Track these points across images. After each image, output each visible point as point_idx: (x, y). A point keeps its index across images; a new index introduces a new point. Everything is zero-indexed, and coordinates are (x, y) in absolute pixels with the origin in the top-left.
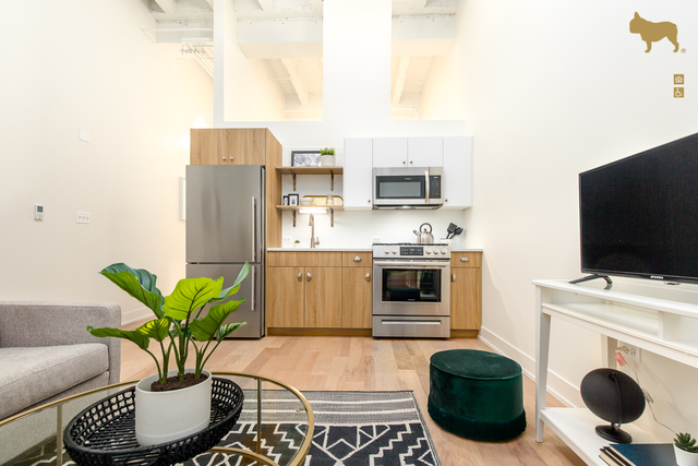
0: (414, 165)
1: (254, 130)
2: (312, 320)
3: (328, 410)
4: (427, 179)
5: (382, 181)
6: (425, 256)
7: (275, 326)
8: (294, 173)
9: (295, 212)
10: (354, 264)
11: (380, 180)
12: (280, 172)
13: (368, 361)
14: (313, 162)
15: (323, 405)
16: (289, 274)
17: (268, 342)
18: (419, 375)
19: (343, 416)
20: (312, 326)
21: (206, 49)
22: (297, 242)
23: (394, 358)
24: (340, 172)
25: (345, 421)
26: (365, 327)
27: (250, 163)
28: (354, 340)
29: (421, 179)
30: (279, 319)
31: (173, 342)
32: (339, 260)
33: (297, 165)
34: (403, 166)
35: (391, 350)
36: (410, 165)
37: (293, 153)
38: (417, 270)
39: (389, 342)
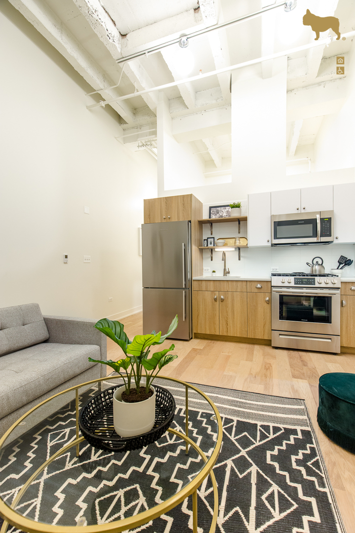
0: (307, 210)
1: (183, 196)
2: (225, 330)
3: (236, 406)
4: (319, 221)
5: (279, 225)
6: (317, 285)
7: (199, 332)
8: (211, 223)
9: (212, 250)
10: (256, 290)
11: (278, 224)
12: (201, 223)
13: (267, 368)
14: (224, 213)
15: (233, 401)
16: (208, 296)
17: (195, 343)
18: (311, 386)
19: (247, 413)
20: (225, 334)
21: (153, 142)
22: (214, 272)
23: (288, 367)
24: (245, 219)
25: (248, 418)
26: (266, 338)
27: (181, 220)
28: (257, 347)
29: (313, 222)
30: (202, 327)
31: (133, 368)
32: (245, 287)
33: (214, 217)
34: (297, 212)
35: (287, 359)
36: (303, 211)
37: (211, 208)
38: (310, 297)
39: (285, 352)
